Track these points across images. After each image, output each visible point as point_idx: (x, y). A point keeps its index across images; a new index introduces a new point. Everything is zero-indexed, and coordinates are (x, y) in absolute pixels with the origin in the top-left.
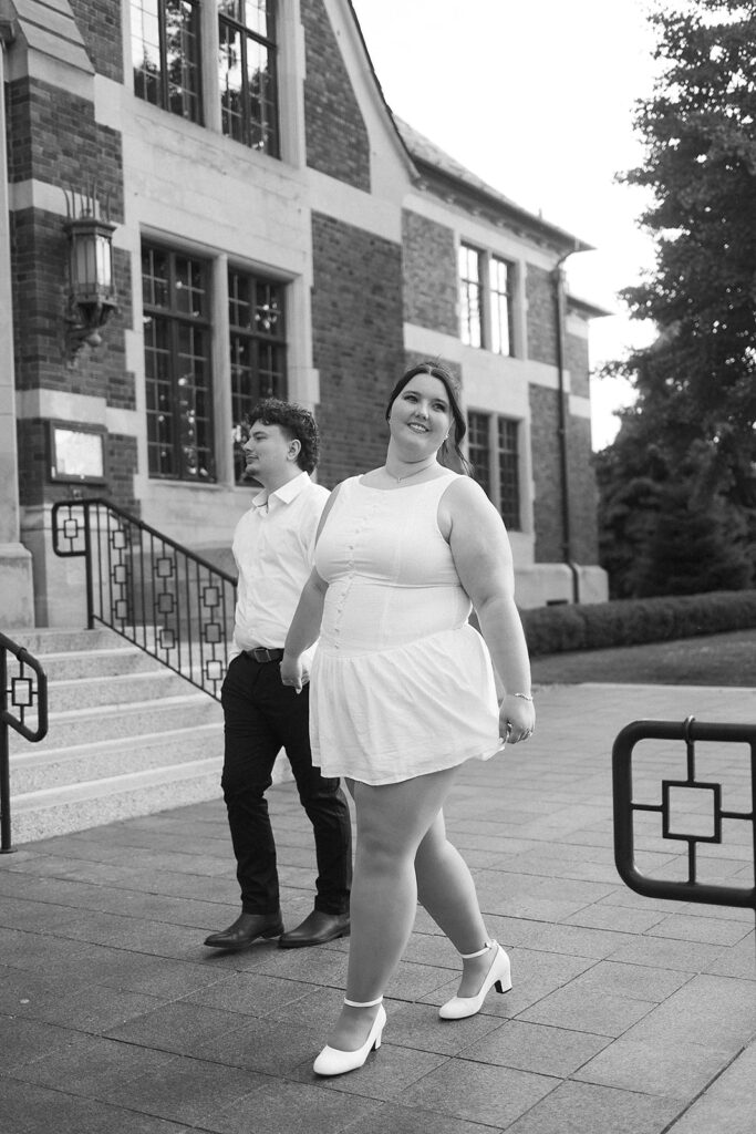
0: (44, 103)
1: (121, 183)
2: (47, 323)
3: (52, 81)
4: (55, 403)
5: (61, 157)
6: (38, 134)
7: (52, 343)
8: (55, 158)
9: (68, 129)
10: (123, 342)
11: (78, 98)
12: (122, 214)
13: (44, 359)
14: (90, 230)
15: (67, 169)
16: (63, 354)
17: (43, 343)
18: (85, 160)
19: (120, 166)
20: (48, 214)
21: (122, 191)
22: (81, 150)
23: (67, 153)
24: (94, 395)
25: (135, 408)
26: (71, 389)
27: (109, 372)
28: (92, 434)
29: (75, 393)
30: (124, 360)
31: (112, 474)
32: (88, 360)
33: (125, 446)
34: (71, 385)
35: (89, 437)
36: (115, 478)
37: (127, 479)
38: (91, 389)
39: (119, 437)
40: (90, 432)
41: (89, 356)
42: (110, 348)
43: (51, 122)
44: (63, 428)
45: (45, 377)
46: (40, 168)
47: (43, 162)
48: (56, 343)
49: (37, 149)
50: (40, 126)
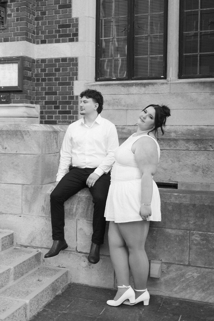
10: (70, 1)
24: (18, 41)
25: (77, 40)
26: (3, 40)
27: (59, 22)
28: (13, 63)
29: (6, 42)
30: (70, 12)
31: (58, 82)
32: (16, 20)
33: (69, 65)
34: (3, 38)
35: (11, 65)
36: (60, 84)
37: (69, 84)
38: (16, 37)
39: (64, 60)
40: (9, 62)
41: (16, 18)
42: (61, 7)
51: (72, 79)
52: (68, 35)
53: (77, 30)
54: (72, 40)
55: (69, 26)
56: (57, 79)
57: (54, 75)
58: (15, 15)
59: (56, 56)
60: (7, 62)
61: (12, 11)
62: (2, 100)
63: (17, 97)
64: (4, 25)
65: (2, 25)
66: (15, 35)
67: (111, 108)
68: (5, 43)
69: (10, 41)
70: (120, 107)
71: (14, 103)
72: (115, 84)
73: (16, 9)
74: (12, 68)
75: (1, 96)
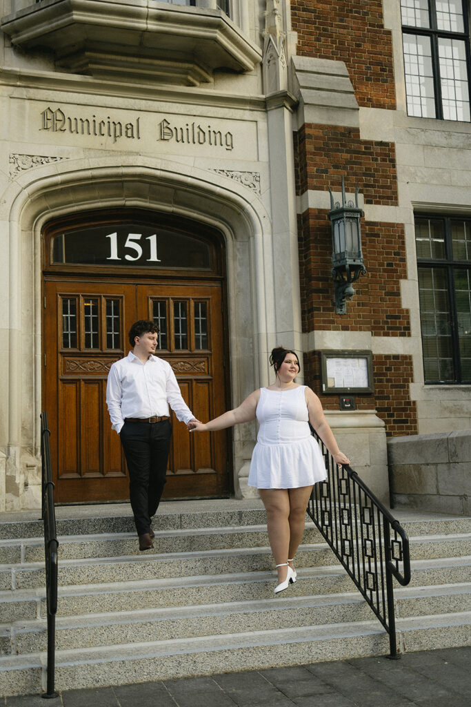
0: (317, 138)
1: (395, 177)
2: (320, 285)
3: (324, 122)
4: (329, 339)
5: (332, 170)
6: (312, 159)
7: (324, 297)
8: (326, 171)
9: (338, 151)
10: (399, 289)
11: (345, 128)
12: (396, 198)
13: (318, 309)
14: (340, 215)
15: (335, 177)
16: (334, 304)
17: (317, 299)
18: (352, 168)
19: (394, 166)
20: (320, 211)
21: (396, 183)
22: (349, 162)
23: (336, 167)
24: (361, 330)
25: (409, 335)
26: (341, 328)
27: (386, 311)
28: (358, 358)
29: (344, 330)
30: (400, 301)
31: (390, 384)
32: (356, 305)
33: (402, 363)
34: (340, 325)
35: (356, 360)
36: (392, 386)
37: (403, 386)
38: (358, 326)
39: (396, 357)
40: (356, 356)
41: (356, 302)
42: (387, 294)
43: (323, 149)
44: (334, 356)
45: (319, 321)
46: (314, 182)
47: (316, 177)
48: (328, 298)
49: (312, 169)
50: (314, 154)
51: (406, 381)
52: (399, 328)
53: (408, 323)
54: (403, 335)
55: (398, 317)
56: (388, 381)
57: (385, 375)
58: (355, 299)
59: (387, 353)
60: (352, 356)
62: (346, 405)
63: (365, 400)
65: (340, 309)
66: (356, 322)
67: (453, 415)
68: (344, 332)
69: (351, 330)
70: (462, 415)
71: (360, 409)
72: (456, 388)
74: (358, 364)
75: (344, 400)
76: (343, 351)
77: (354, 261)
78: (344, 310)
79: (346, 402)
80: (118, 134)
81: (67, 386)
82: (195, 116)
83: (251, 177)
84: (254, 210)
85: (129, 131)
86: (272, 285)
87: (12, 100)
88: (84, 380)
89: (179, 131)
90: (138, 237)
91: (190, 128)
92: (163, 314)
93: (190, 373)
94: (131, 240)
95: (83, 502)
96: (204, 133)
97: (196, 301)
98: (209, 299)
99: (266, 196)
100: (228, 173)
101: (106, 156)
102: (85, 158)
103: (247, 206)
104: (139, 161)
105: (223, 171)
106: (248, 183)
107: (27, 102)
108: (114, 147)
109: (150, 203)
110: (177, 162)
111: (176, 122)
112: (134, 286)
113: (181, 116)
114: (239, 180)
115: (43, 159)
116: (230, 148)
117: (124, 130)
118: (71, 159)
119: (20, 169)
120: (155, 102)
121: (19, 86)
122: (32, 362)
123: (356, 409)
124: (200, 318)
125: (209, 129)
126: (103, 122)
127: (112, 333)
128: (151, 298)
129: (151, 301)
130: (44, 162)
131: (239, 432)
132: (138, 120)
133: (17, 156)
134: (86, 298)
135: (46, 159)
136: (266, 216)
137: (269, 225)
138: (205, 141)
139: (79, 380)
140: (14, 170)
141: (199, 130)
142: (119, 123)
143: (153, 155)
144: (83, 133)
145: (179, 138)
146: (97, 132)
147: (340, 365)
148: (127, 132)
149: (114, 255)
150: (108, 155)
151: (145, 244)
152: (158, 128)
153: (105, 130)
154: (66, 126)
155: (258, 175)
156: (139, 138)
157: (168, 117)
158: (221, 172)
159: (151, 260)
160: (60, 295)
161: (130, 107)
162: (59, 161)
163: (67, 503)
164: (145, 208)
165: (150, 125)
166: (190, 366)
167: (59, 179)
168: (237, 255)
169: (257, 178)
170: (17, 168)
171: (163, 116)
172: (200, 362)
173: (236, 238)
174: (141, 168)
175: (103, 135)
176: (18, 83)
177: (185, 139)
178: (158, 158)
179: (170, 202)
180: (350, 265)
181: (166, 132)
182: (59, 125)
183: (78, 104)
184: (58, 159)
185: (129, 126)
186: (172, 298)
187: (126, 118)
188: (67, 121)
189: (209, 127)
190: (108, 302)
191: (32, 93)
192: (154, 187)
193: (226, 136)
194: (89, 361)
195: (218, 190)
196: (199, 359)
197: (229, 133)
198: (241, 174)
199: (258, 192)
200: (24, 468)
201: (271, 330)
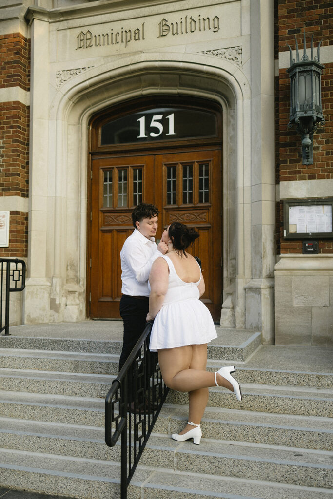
0: (290, 1)
4: (296, 189)
5: (304, 28)
7: (291, 150)
8: (298, 31)
9: (312, 8)
13: (285, 162)
15: (307, 34)
16: (300, 156)
17: (283, 153)
18: (326, 22)
23: (309, 24)
24: (328, 178)
26: (307, 177)
28: (323, 205)
29: (311, 179)
32: (325, 154)
34: (307, 175)
35: (321, 207)
38: (326, 174)
40: (320, 203)
41: (325, 151)
43: (296, 10)
44: (296, 204)
45: (285, 173)
46: (286, 43)
47: (288, 38)
48: (295, 150)
49: (284, 32)
50: (287, 17)
58: (325, 148)
60: (315, 203)
61: (320, 143)
62: (308, 250)
63: (328, 245)
64: (309, 160)
65: (306, 160)
66: (324, 171)
68: (310, 181)
69: (318, 179)
71: (324, 252)
73: (325, 141)
74: (322, 211)
75: (307, 245)
76: (308, 199)
77: (306, 113)
78: (311, 160)
79: (308, 247)
80: (128, 39)
81: (105, 234)
82: (188, 9)
83: (234, 50)
84: (236, 79)
85: (137, 35)
86: (250, 144)
87: (59, 32)
88: (116, 230)
89: (175, 25)
90: (160, 117)
91: (183, 21)
92: (174, 177)
93: (194, 223)
94: (154, 121)
95: (115, 319)
96: (195, 22)
97: (200, 163)
98: (210, 161)
99: (247, 66)
100: (215, 52)
101: (120, 59)
102: (104, 64)
103: (230, 78)
104: (143, 57)
105: (210, 51)
106: (230, 57)
107: (68, 31)
108: (125, 51)
109: (160, 89)
110: (171, 52)
111: (172, 18)
112: (153, 156)
113: (176, 12)
114: (224, 55)
115: (77, 71)
116: (216, 30)
117: (133, 34)
118: (95, 66)
119: (63, 81)
120: (156, 7)
121: (62, 21)
122: (78, 218)
123: (320, 253)
124: (204, 177)
125: (199, 18)
126: (118, 32)
127: (138, 194)
128: (165, 165)
129: (165, 168)
130: (78, 73)
131: (227, 270)
132: (143, 25)
133: (61, 72)
134: (119, 169)
135: (79, 70)
136: (246, 83)
137: (249, 91)
138: (195, 29)
139: (113, 230)
140: (59, 83)
141: (190, 20)
142: (130, 31)
143: (153, 50)
144: (104, 45)
145: (175, 31)
146: (114, 42)
147: (303, 212)
148: (135, 36)
149: (142, 134)
150: (120, 57)
151: (165, 122)
152: (158, 26)
153: (119, 39)
154: (93, 43)
155: (240, 48)
156: (143, 39)
157: (166, 16)
158: (208, 53)
159: (169, 134)
160: (102, 168)
161: (137, 16)
162: (87, 70)
163: (104, 319)
164: (159, 93)
165: (152, 25)
166: (194, 216)
167: (87, 83)
168: (230, 122)
169: (239, 51)
170: (61, 81)
171: (162, 16)
172: (203, 213)
173: (230, 106)
174: (144, 63)
175: (118, 43)
176: (61, 19)
177: (179, 32)
178: (157, 52)
179: (176, 86)
180: (301, 118)
181: (165, 29)
182: (88, 42)
183: (101, 24)
184: (87, 68)
185: (137, 31)
186: (181, 163)
187: (133, 25)
188: (94, 38)
189: (200, 16)
190: (135, 170)
191: (72, 23)
192: (163, 75)
193: (214, 20)
194: (120, 216)
195: (205, 68)
196: (202, 211)
197: (216, 17)
198: (225, 50)
199: (240, 63)
200: (66, 293)
201: (248, 184)
